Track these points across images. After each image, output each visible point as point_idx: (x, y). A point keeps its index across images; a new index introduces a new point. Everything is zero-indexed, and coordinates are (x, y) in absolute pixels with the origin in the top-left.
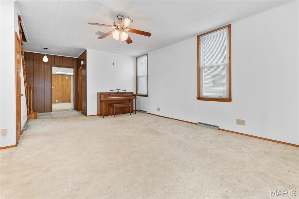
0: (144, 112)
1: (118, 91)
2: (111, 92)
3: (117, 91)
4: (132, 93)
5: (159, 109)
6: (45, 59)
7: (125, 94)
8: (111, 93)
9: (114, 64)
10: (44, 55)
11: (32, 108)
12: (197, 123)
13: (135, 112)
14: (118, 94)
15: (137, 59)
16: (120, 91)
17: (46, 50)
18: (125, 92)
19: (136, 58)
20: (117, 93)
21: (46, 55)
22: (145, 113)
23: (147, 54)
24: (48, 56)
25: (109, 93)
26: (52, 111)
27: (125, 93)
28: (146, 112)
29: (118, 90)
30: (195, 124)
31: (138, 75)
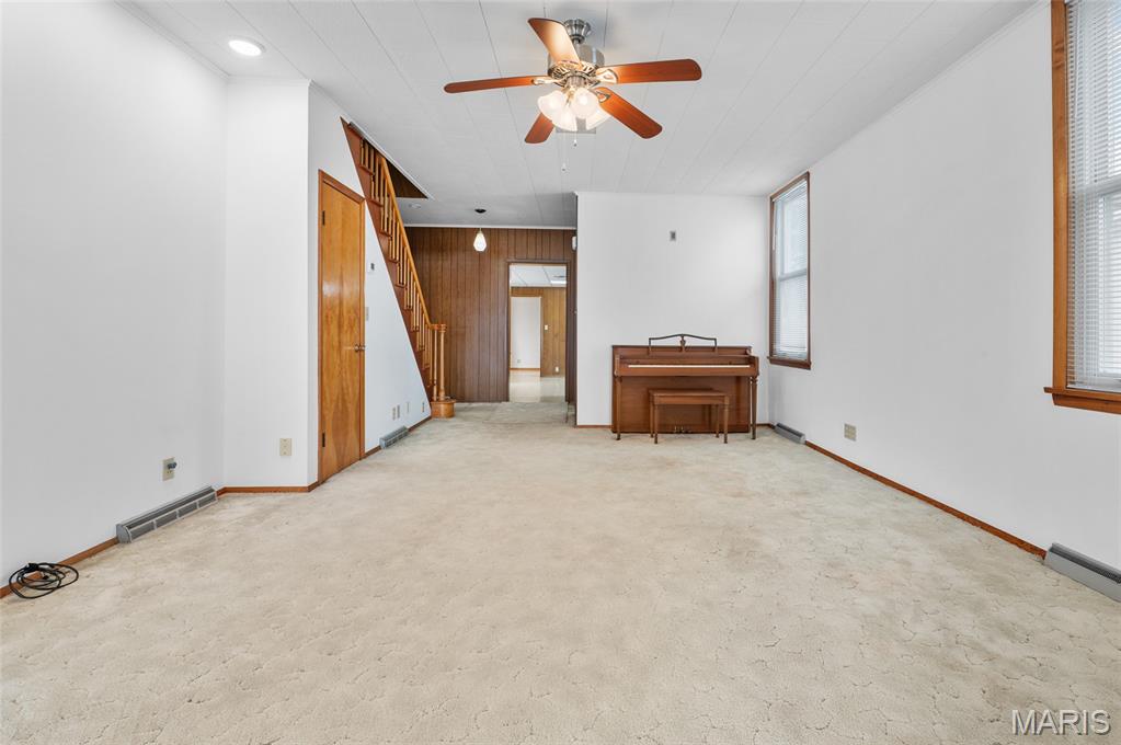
0: (794, 435)
1: (683, 342)
2: (654, 343)
3: (676, 342)
4: (745, 350)
5: (850, 432)
6: (480, 243)
7: (716, 353)
8: (653, 347)
9: (673, 236)
10: (475, 231)
11: (442, 387)
12: (1046, 547)
13: (754, 433)
14: (682, 352)
15: (772, 204)
16: (690, 342)
17: (483, 214)
18: (712, 344)
19: (771, 199)
20: (680, 349)
21: (483, 230)
22: (798, 443)
23: (807, 176)
24: (484, 231)
25: (647, 347)
26: (507, 400)
27: (713, 349)
28: (800, 435)
29: (682, 336)
30: (1033, 549)
31: (778, 274)
